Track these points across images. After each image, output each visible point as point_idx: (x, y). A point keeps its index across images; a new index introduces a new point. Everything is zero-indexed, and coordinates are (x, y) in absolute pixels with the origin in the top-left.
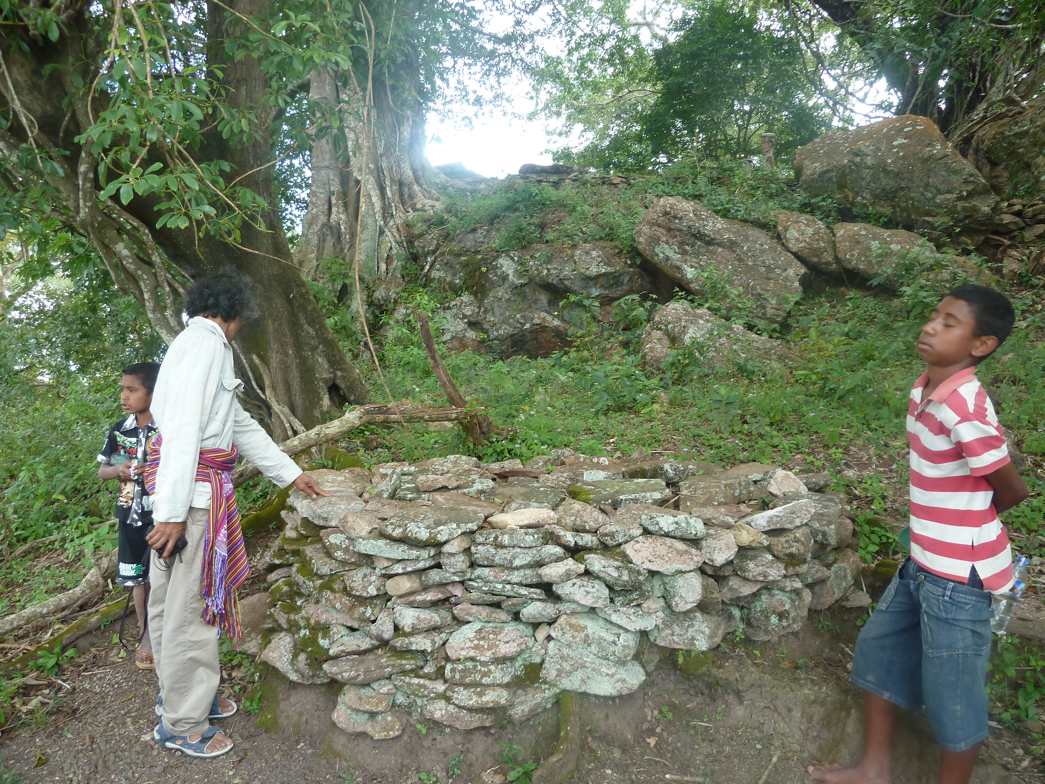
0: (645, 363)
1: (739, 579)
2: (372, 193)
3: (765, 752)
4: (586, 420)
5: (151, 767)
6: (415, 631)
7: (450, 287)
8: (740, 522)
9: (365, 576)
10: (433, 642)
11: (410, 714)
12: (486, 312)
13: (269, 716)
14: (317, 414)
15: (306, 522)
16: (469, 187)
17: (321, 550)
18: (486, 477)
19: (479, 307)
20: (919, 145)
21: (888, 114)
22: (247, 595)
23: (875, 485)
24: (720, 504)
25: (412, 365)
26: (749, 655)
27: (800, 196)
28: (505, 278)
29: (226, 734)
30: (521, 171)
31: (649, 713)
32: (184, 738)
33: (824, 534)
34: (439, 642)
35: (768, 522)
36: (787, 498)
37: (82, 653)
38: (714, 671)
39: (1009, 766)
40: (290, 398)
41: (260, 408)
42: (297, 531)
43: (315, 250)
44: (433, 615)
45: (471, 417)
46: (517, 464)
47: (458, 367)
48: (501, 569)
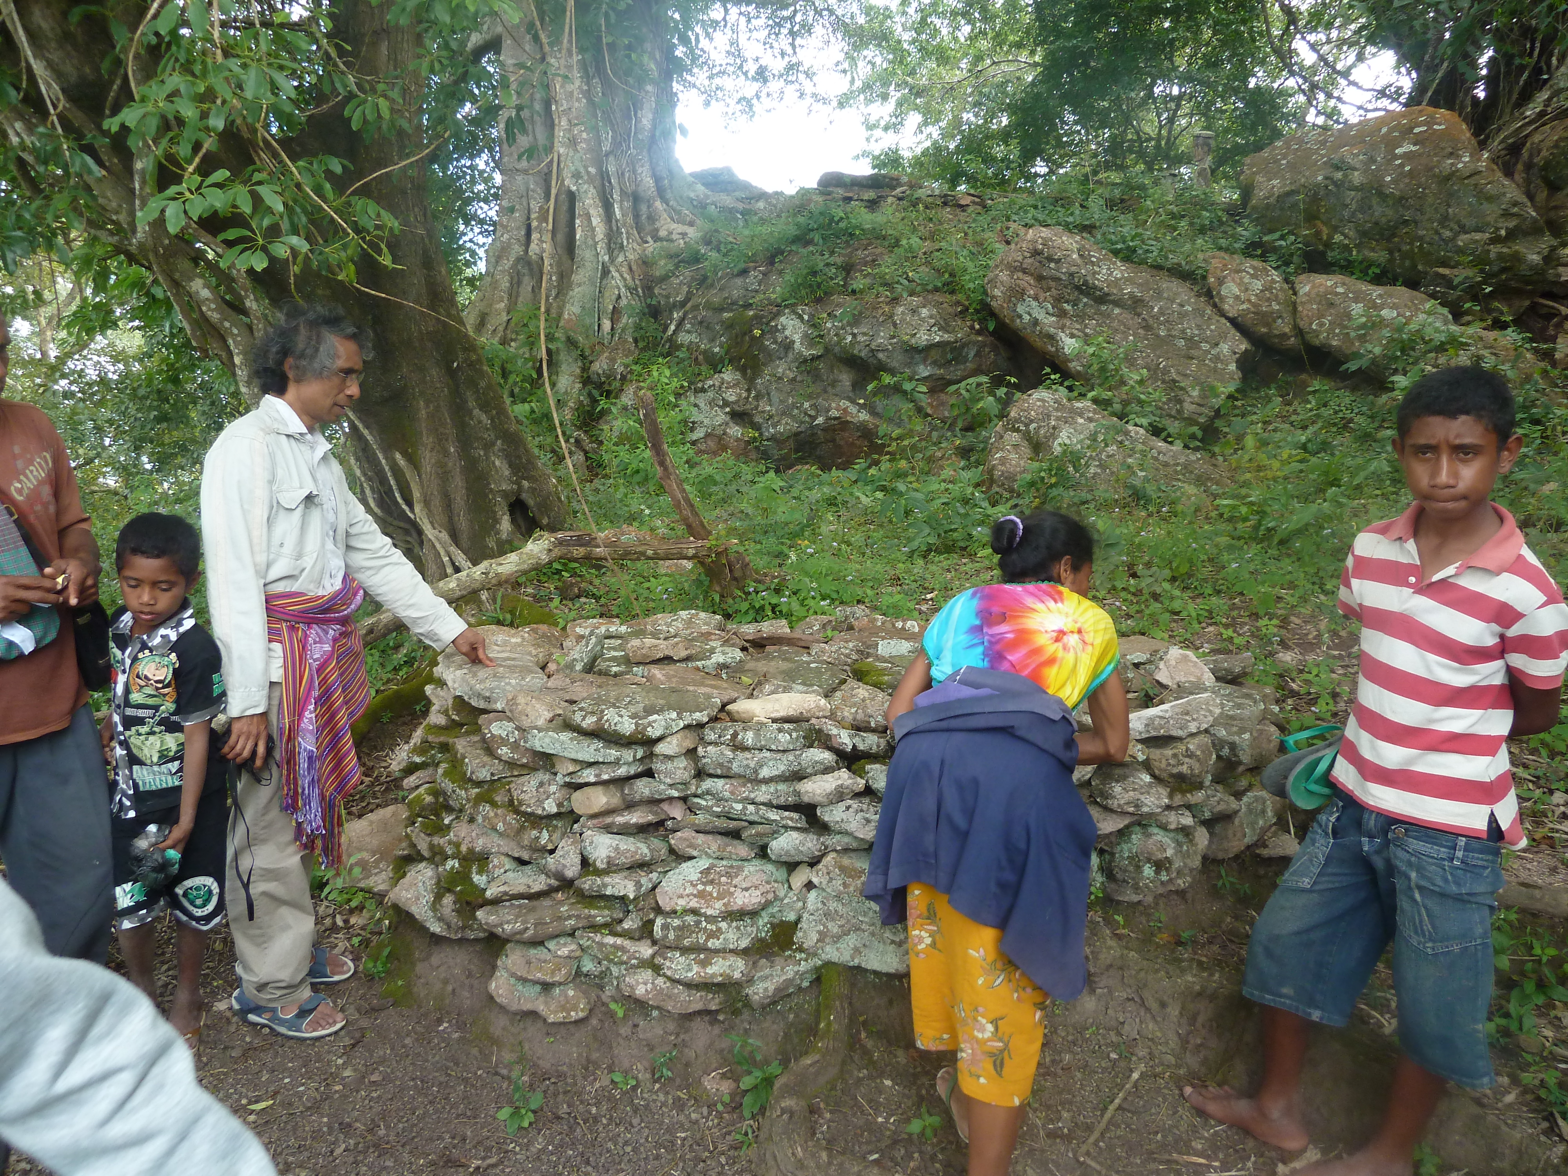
0: (992, 481)
1: (1098, 808)
2: (592, 212)
3: (1123, 1064)
4: (894, 564)
5: (226, 1048)
6: (611, 868)
7: (706, 359)
9: (541, 784)
10: (638, 885)
11: (602, 988)
12: (757, 397)
13: (400, 983)
14: (491, 543)
15: (459, 701)
16: (740, 206)
17: (479, 745)
18: (733, 645)
19: (749, 391)
20: (1436, 155)
21: (1395, 107)
22: (378, 806)
23: (1323, 676)
25: (642, 474)
26: (1108, 921)
27: (1246, 231)
28: (788, 346)
29: (336, 1005)
30: (820, 183)
32: (274, 1010)
33: (1233, 746)
34: (646, 885)
35: (1147, 725)
36: (1181, 691)
39: (1485, 1101)
40: (450, 519)
41: (407, 532)
42: (447, 715)
43: (506, 296)
44: (640, 845)
45: (718, 554)
46: (781, 627)
47: (710, 480)
48: (741, 781)
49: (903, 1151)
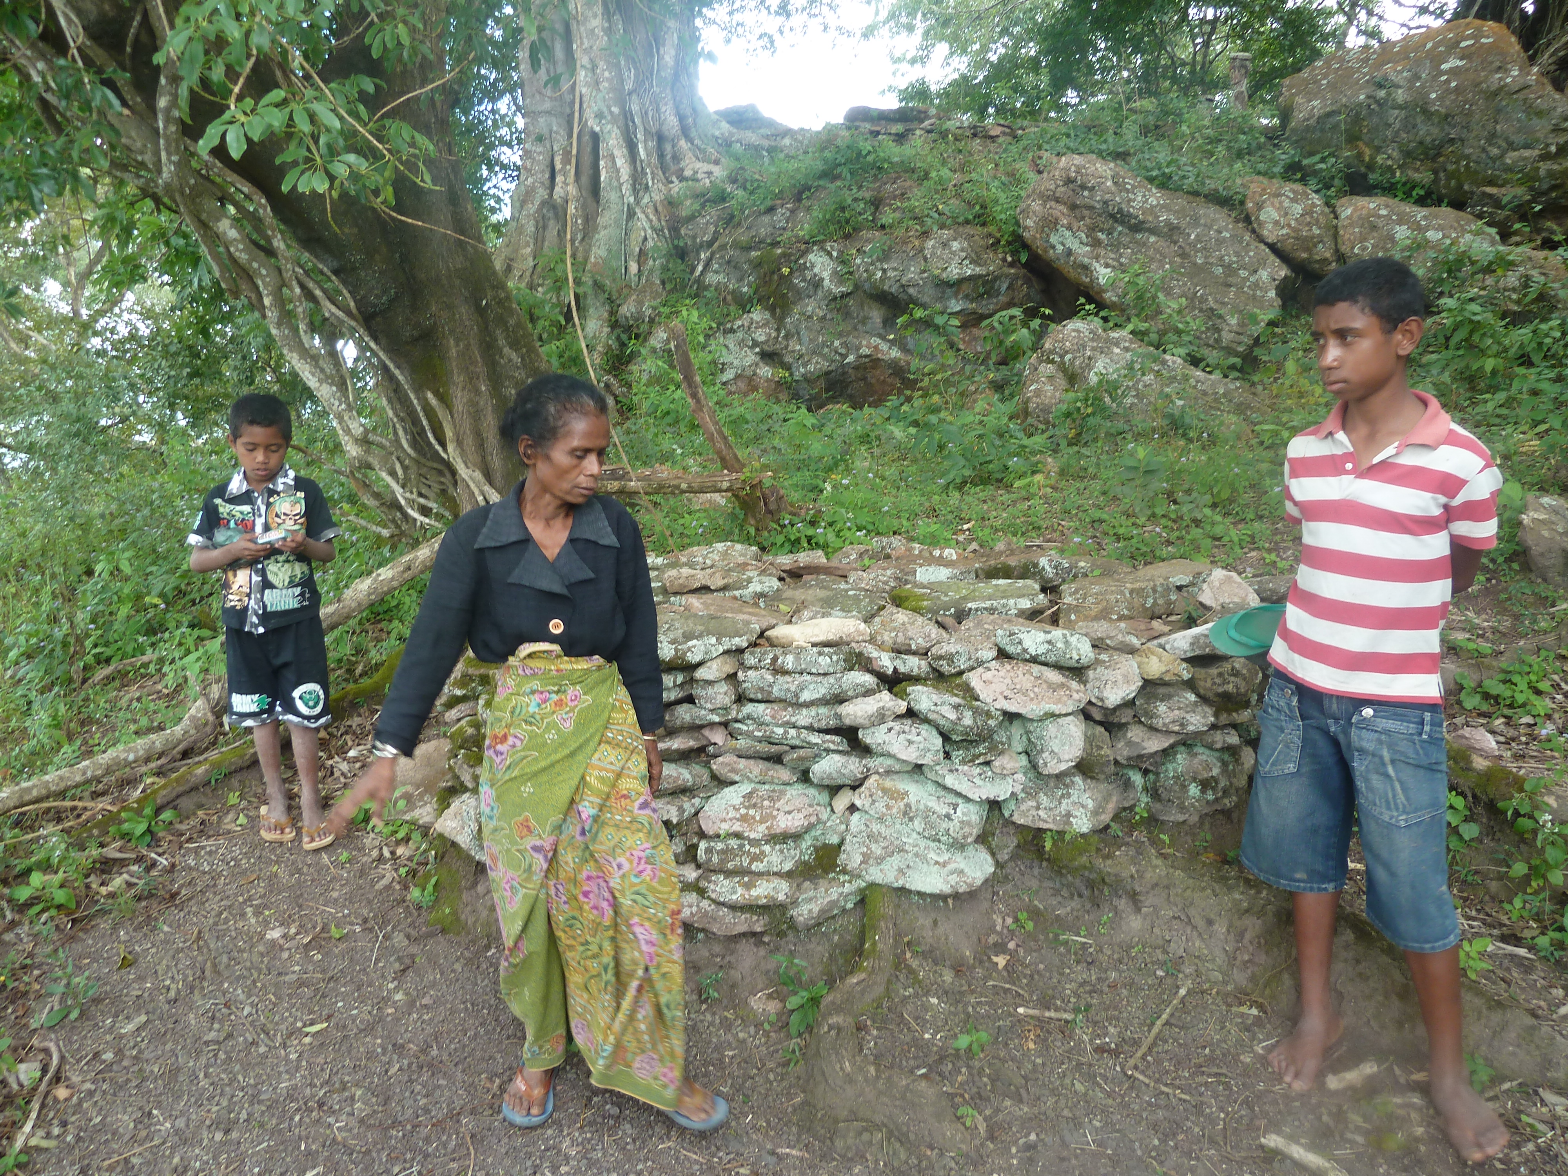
0: (1026, 413)
1: (1142, 728)
2: (617, 152)
3: (1169, 981)
4: (929, 496)
5: (279, 974)
7: (734, 299)
8: (1149, 644)
10: (681, 810)
12: (787, 337)
13: (448, 911)
16: (766, 143)
18: (770, 575)
19: (778, 330)
20: (1483, 69)
21: (1440, 23)
24: (1121, 618)
25: (673, 415)
26: (1153, 842)
27: (1285, 154)
28: (817, 284)
30: (847, 118)
31: (1000, 921)
34: (689, 809)
35: (1192, 644)
37: (183, 817)
38: (1099, 862)
39: (1540, 1012)
40: (484, 457)
41: (440, 473)
43: (532, 241)
44: (681, 770)
45: (752, 487)
46: (818, 557)
47: (742, 419)
48: (781, 705)
49: (950, 1066)
